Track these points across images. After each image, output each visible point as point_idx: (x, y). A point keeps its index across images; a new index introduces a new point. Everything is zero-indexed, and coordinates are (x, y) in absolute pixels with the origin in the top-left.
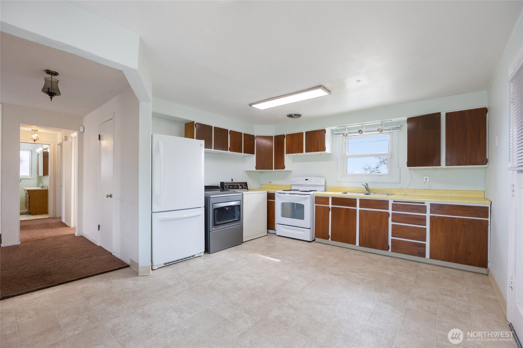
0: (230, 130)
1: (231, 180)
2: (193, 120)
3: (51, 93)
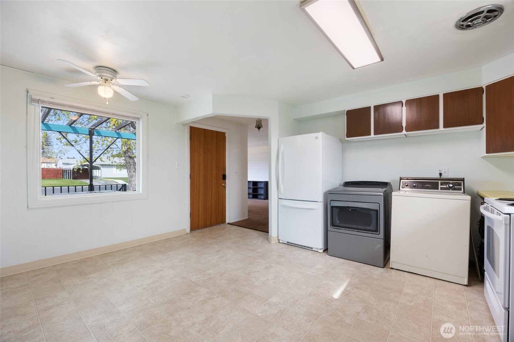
0: (407, 101)
1: (439, 175)
2: (344, 109)
3: (259, 128)
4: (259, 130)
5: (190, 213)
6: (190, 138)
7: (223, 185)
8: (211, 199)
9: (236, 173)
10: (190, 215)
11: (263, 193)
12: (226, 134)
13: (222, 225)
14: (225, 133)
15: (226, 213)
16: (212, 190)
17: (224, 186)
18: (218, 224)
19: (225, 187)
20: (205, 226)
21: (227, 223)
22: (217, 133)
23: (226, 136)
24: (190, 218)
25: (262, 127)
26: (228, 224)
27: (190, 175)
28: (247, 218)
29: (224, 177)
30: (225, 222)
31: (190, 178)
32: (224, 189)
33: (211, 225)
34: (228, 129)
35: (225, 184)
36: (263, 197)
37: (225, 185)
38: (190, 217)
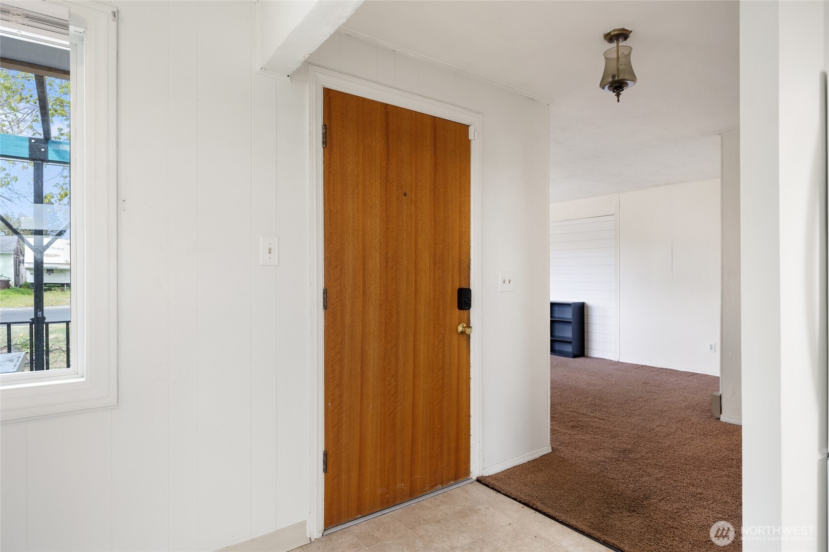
3: (618, 86)
4: (618, 95)
5: (326, 454)
6: (325, 135)
7: (460, 329)
8: (414, 386)
9: (507, 282)
10: (326, 463)
11: (570, 336)
12: (471, 130)
13: (455, 490)
14: (465, 128)
15: (472, 438)
16: (415, 350)
17: (463, 333)
18: (442, 484)
19: (469, 336)
20: (388, 502)
21: (474, 478)
22: (437, 124)
23: (471, 137)
24: (322, 475)
25: (634, 79)
26: (479, 480)
27: (325, 292)
28: (547, 449)
29: (464, 299)
30: (467, 472)
31: (325, 307)
32: (464, 343)
33: (413, 493)
34: (478, 113)
35: (469, 326)
36: (569, 349)
37: (468, 331)
38: (326, 470)
